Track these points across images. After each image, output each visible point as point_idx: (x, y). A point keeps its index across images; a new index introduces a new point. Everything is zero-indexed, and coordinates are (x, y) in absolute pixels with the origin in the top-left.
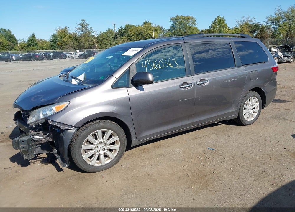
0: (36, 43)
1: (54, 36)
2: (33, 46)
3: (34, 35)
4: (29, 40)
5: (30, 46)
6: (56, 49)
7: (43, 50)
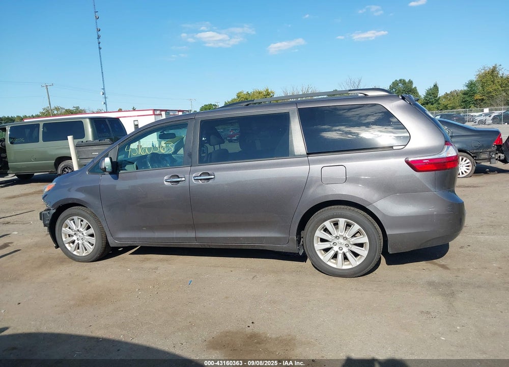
0: (436, 99)
1: (471, 85)
2: (432, 104)
3: (435, 86)
4: (427, 94)
5: (427, 104)
6: (470, 107)
7: (447, 109)
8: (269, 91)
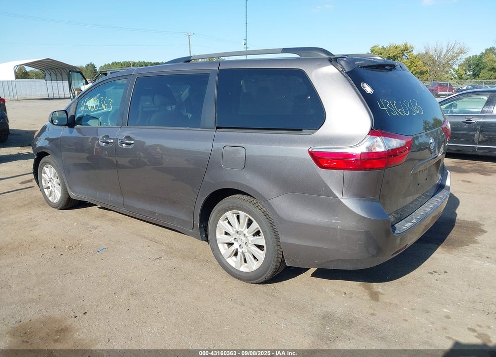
8: (408, 46)
